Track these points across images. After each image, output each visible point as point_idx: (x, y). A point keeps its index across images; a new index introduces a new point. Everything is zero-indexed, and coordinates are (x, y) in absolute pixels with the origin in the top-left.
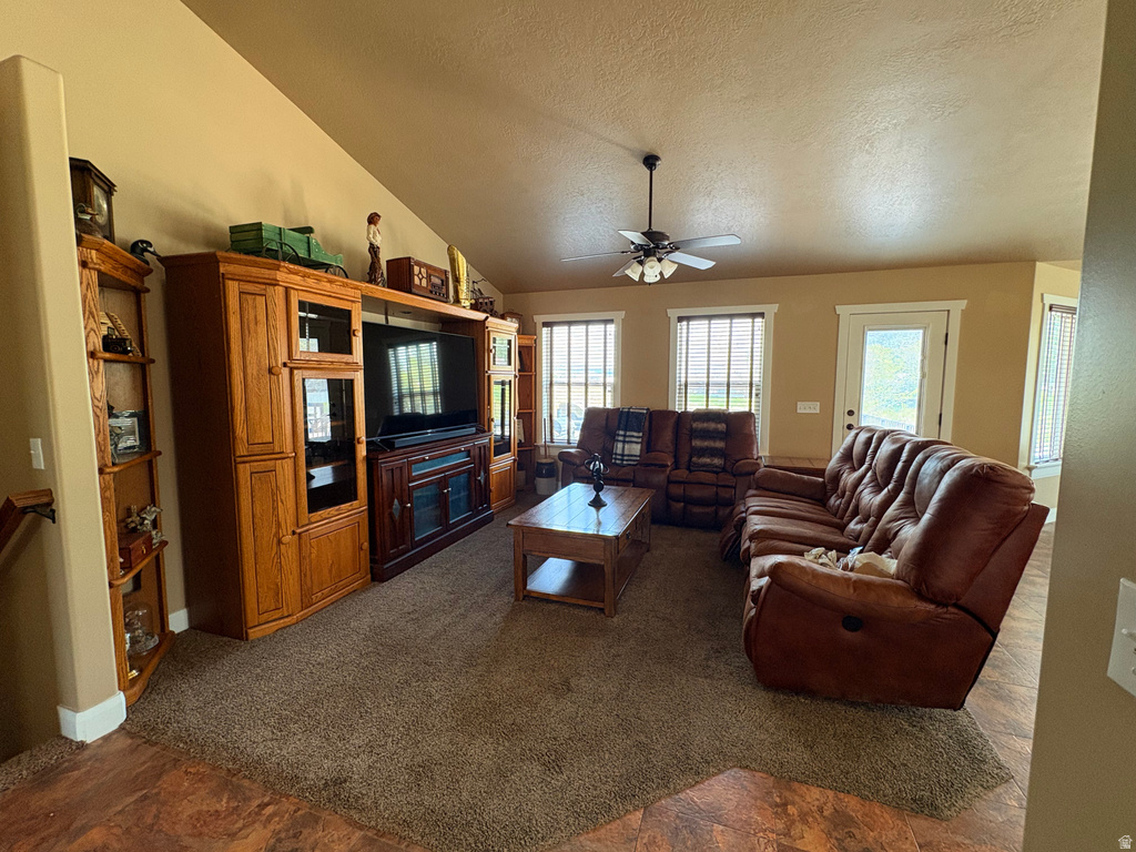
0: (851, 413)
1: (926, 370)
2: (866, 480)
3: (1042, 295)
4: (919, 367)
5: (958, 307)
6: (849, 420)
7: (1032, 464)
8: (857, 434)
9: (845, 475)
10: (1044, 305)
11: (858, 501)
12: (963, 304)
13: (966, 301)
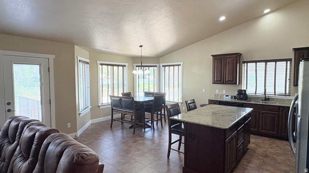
0: (9, 104)
1: (43, 82)
2: (17, 152)
3: (77, 56)
4: (39, 80)
5: (52, 57)
6: (8, 107)
7: (80, 112)
8: (10, 122)
9: (5, 147)
10: (78, 60)
11: (13, 167)
12: (53, 56)
13: (54, 56)
